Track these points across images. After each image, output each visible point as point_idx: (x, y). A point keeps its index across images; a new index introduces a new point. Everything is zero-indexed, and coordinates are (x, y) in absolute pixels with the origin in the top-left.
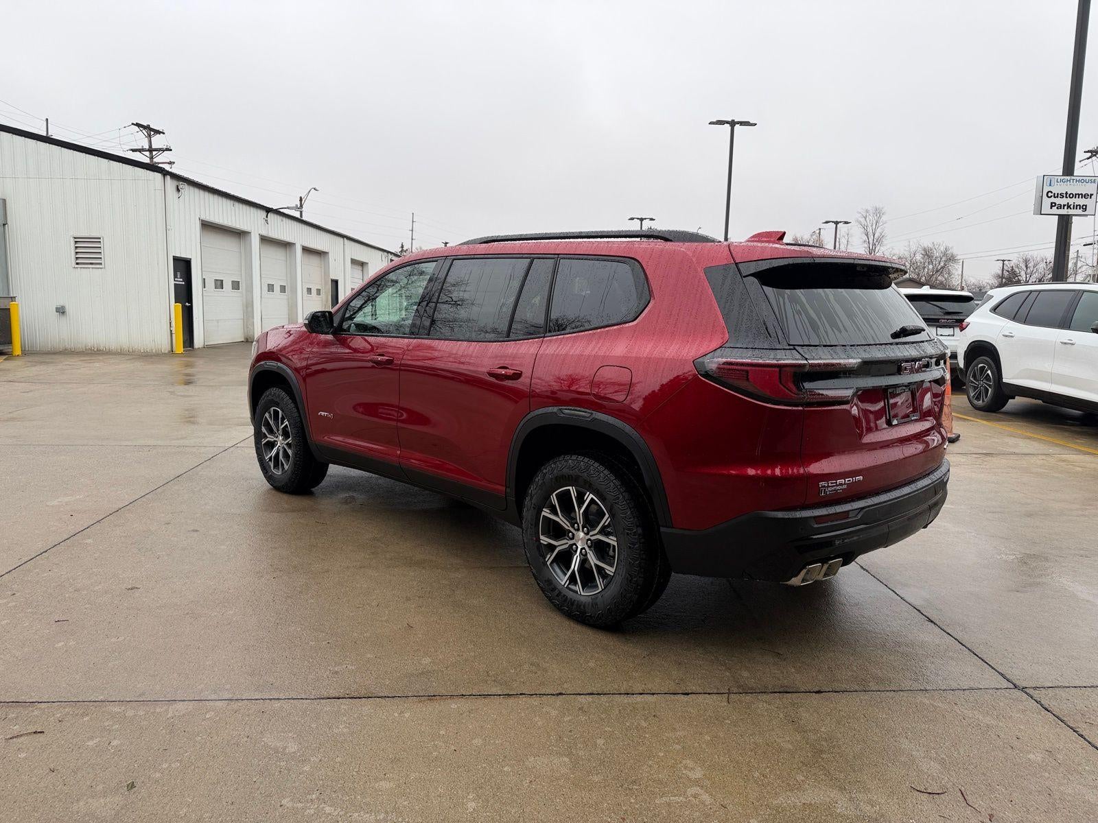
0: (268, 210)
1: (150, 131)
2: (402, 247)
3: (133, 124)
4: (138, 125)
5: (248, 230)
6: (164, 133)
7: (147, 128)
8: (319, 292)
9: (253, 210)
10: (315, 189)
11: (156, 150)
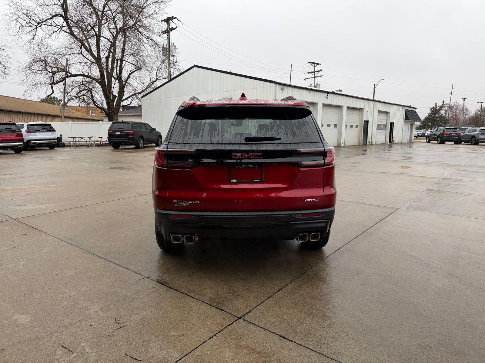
0: (328, 93)
1: (315, 64)
2: (444, 102)
3: (309, 62)
4: (311, 63)
5: (317, 102)
6: (320, 64)
7: (314, 63)
8: (357, 126)
9: (320, 94)
10: (383, 79)
11: (316, 72)
